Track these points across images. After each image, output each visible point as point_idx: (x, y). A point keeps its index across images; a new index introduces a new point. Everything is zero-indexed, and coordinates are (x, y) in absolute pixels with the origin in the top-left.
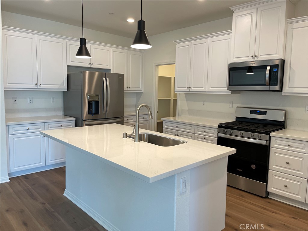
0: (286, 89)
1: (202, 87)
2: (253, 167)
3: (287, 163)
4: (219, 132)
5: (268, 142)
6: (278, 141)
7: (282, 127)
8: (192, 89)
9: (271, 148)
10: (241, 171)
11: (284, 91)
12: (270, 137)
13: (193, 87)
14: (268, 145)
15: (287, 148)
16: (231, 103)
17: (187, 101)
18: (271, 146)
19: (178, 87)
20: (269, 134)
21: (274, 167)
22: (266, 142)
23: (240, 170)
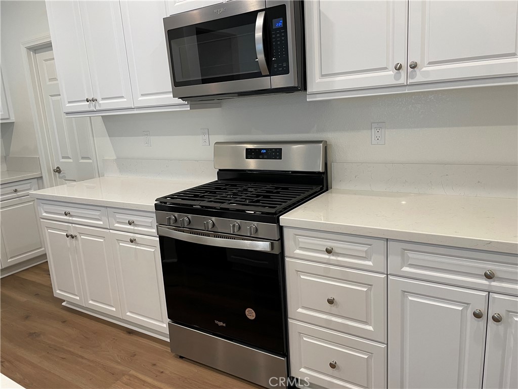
0: (316, 82)
1: (122, 97)
2: (251, 314)
3: (331, 302)
4: (160, 223)
5: (277, 244)
6: (301, 239)
7: (318, 189)
8: (100, 105)
9: (287, 259)
10: (224, 325)
11: (310, 89)
12: (281, 229)
13: (103, 99)
14: (277, 251)
15: (326, 256)
16: (204, 134)
17: (109, 137)
18: (287, 253)
19: (69, 102)
20: (278, 221)
21: (300, 310)
22: (272, 243)
23: (221, 324)
